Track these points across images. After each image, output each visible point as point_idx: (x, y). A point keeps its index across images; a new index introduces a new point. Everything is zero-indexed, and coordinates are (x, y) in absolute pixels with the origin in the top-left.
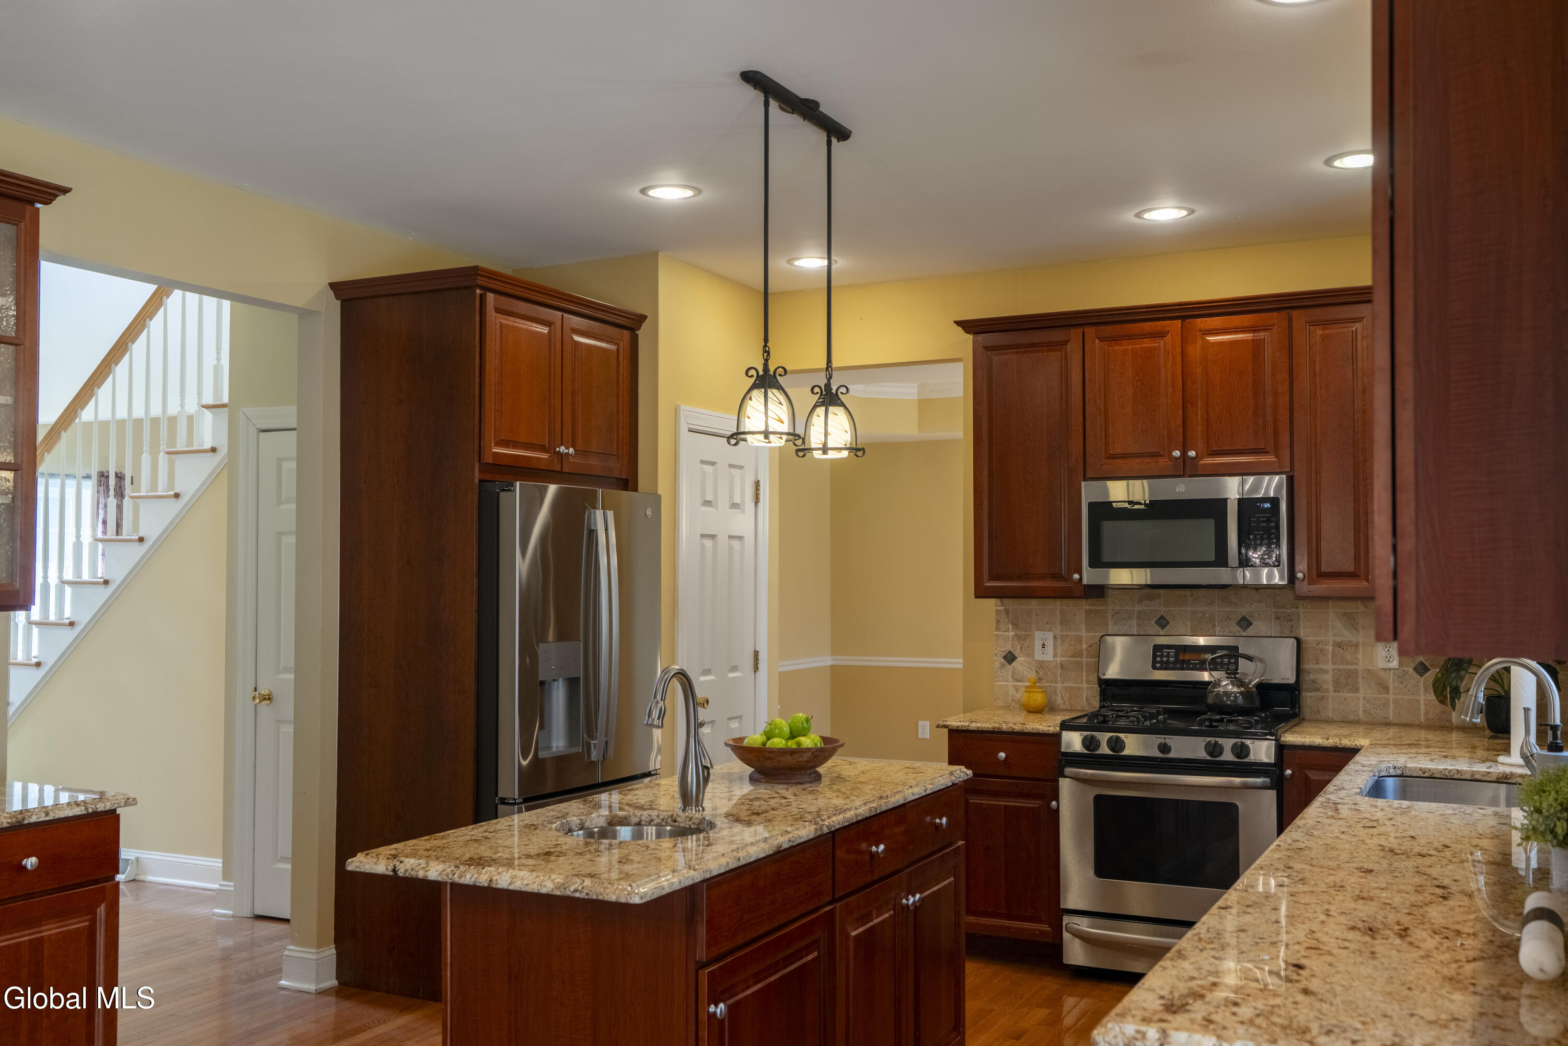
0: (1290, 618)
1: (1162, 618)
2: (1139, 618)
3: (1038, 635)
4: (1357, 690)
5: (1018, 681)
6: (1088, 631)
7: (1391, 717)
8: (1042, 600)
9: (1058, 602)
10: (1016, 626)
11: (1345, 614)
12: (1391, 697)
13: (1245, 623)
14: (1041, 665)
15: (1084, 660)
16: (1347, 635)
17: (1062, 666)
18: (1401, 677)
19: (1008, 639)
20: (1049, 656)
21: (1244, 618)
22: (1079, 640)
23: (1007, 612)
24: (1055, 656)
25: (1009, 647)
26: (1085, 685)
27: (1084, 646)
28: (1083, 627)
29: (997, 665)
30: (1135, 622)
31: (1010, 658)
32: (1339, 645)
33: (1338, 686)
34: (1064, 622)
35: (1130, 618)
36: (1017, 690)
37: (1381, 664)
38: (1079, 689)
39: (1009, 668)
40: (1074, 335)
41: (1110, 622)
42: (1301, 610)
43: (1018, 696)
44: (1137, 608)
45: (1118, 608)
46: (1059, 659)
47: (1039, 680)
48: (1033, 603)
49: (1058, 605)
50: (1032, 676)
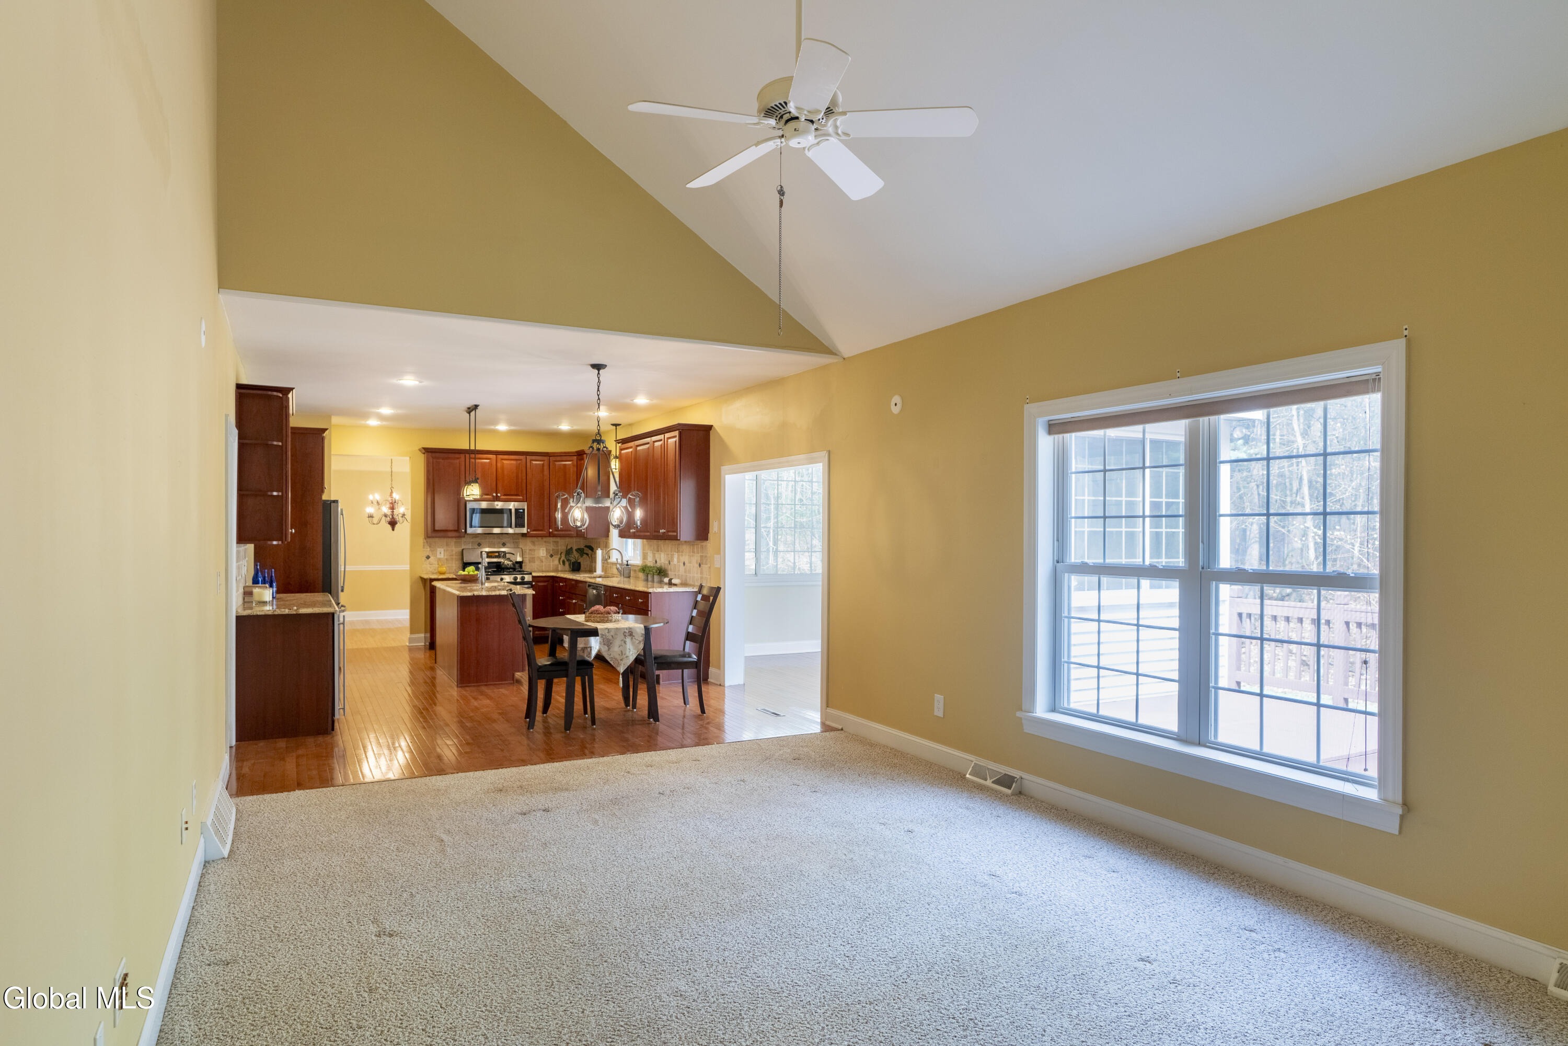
0: (515, 543)
1: (477, 543)
2: (471, 543)
3: (438, 549)
4: (535, 562)
5: (430, 563)
6: (455, 548)
7: (543, 570)
8: (440, 538)
10: (430, 547)
11: (532, 541)
12: (542, 564)
14: (439, 560)
15: (453, 555)
16: (533, 547)
17: (446, 559)
18: (546, 558)
19: (427, 551)
20: (442, 556)
21: (504, 543)
22: (452, 551)
23: (427, 542)
24: (444, 556)
25: (428, 554)
26: (452, 564)
28: (453, 547)
29: (423, 560)
30: (469, 544)
31: (428, 557)
32: (530, 550)
33: (530, 561)
34: (447, 545)
35: (467, 543)
36: (430, 568)
37: (542, 555)
38: (449, 565)
39: (428, 561)
40: (462, 456)
41: (462, 545)
42: (517, 540)
43: (431, 570)
44: (472, 540)
45: (463, 540)
47: (438, 564)
48: (437, 539)
49: (445, 540)
50: (436, 563)
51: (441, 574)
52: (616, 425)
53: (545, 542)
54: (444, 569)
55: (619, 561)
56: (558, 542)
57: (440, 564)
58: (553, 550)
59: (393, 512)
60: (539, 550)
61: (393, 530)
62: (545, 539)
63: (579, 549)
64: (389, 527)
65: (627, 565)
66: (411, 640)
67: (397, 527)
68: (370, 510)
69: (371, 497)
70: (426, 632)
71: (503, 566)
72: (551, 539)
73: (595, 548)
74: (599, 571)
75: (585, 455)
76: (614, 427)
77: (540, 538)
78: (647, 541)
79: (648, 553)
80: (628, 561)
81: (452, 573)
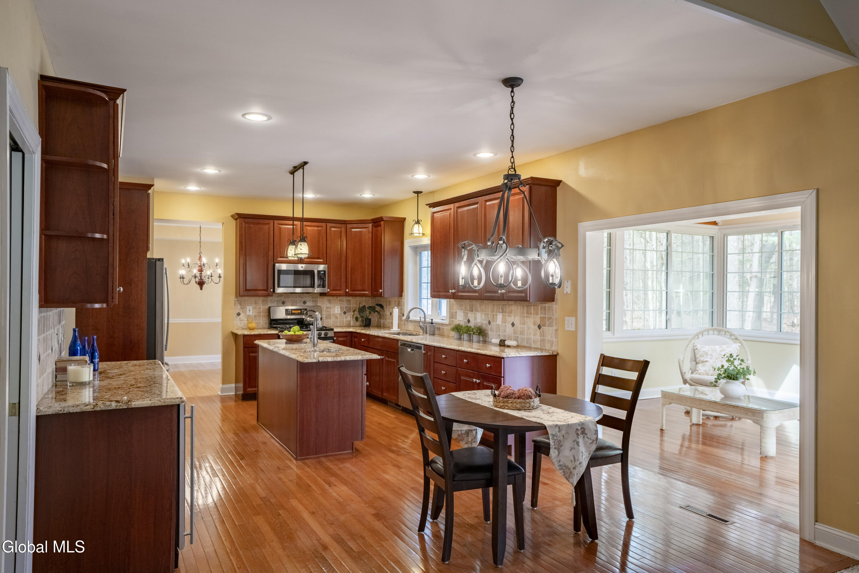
0: (316, 301)
1: (283, 301)
2: (277, 302)
3: (248, 307)
4: (331, 319)
5: (241, 321)
6: (262, 305)
7: (338, 325)
8: (249, 297)
9: (254, 297)
10: (240, 304)
11: (328, 300)
12: (338, 320)
13: (305, 303)
14: (248, 316)
15: (261, 314)
16: (329, 305)
17: (255, 316)
18: (340, 315)
19: (238, 309)
20: (251, 313)
21: (304, 301)
22: (260, 308)
23: (238, 300)
24: (253, 313)
25: (238, 311)
26: (261, 321)
27: (261, 310)
28: (261, 305)
29: (235, 317)
30: (276, 303)
31: (239, 314)
32: (327, 308)
33: (327, 318)
34: (256, 303)
35: (275, 302)
36: (241, 324)
37: (337, 312)
38: (260, 322)
39: (238, 317)
40: (271, 222)
41: (269, 303)
42: (318, 299)
43: (241, 325)
44: (277, 299)
45: (271, 299)
46: (254, 314)
47: (248, 320)
48: (246, 298)
49: (254, 299)
50: (246, 319)
51: (250, 329)
52: (418, 193)
53: (340, 300)
54: (253, 325)
55: (423, 319)
56: (350, 300)
57: (250, 320)
58: (346, 307)
59: (201, 274)
60: (335, 307)
61: (201, 289)
62: (339, 298)
63: (370, 307)
64: (198, 287)
65: (432, 323)
66: (222, 390)
67: (205, 286)
68: (182, 272)
69: (183, 261)
70: (237, 382)
71: (306, 323)
72: (345, 298)
73: (385, 306)
74: (395, 328)
75: (382, 222)
76: (416, 195)
77: (335, 297)
78: (455, 301)
79: (457, 312)
80: (432, 320)
81: (261, 329)
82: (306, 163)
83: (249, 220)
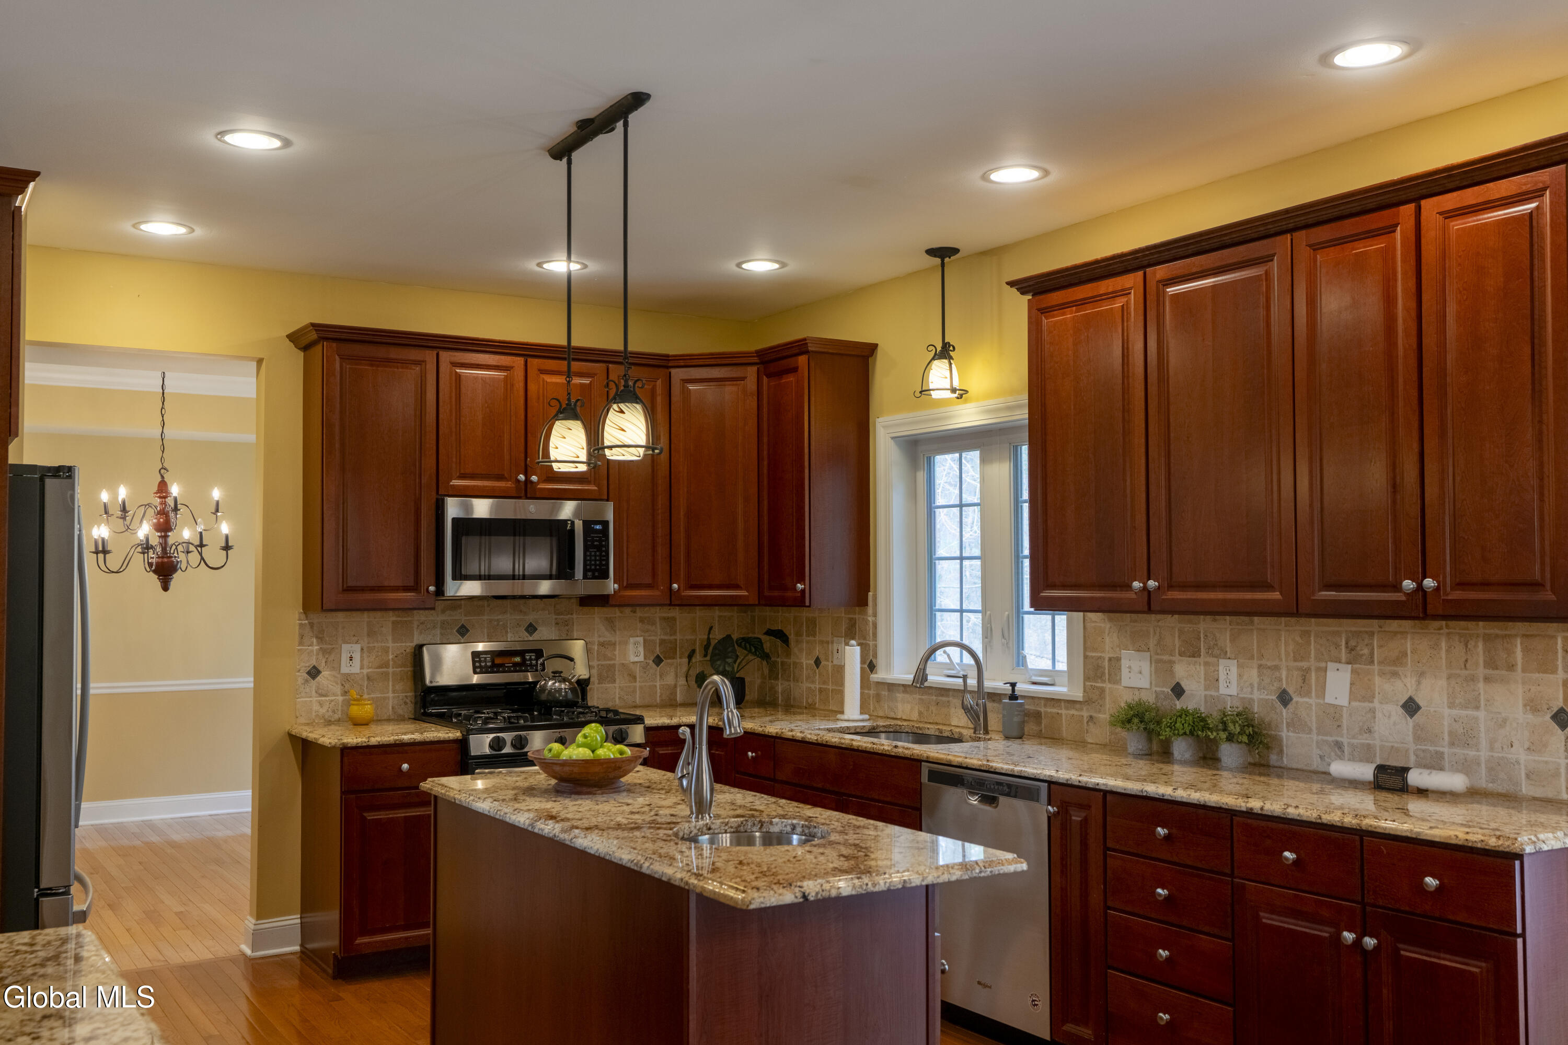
0: (566, 623)
1: (463, 626)
2: (442, 628)
3: (345, 647)
4: (615, 681)
5: (321, 695)
6: (394, 641)
7: (638, 702)
8: (348, 613)
9: (366, 614)
10: (320, 639)
11: (607, 619)
12: (638, 684)
13: (531, 629)
14: (347, 678)
15: (391, 670)
16: (608, 636)
17: (369, 678)
18: (645, 667)
19: (312, 653)
20: (355, 668)
21: (531, 625)
22: (386, 650)
23: (312, 625)
24: (362, 668)
25: (313, 662)
26: (391, 695)
27: (391, 657)
28: (390, 638)
29: (300, 681)
30: (438, 631)
31: (314, 673)
32: (602, 644)
34: (371, 633)
35: (434, 627)
36: (321, 705)
37: (633, 658)
38: (385, 698)
39: (313, 683)
40: (430, 356)
41: (416, 633)
42: (575, 616)
43: (323, 711)
44: (441, 618)
45: (423, 619)
46: (365, 671)
47: (345, 693)
48: (341, 617)
49: (365, 617)
50: (338, 689)
51: (355, 725)
52: (943, 253)
53: (642, 620)
54: (366, 710)
55: (972, 682)
56: (674, 619)
57: (354, 693)
58: (662, 642)
59: (165, 537)
60: (626, 643)
61: (166, 588)
62: (640, 612)
64: (154, 580)
65: (1013, 697)
66: (258, 939)
67: (177, 579)
69: (105, 496)
70: (308, 905)
71: (544, 697)
72: (658, 613)
73: (792, 638)
74: (852, 712)
75: (802, 360)
76: (938, 261)
77: (627, 610)
78: (1110, 620)
79: (1119, 659)
80: (1013, 685)
81: (389, 720)
82: (638, 100)
83: (358, 349)
